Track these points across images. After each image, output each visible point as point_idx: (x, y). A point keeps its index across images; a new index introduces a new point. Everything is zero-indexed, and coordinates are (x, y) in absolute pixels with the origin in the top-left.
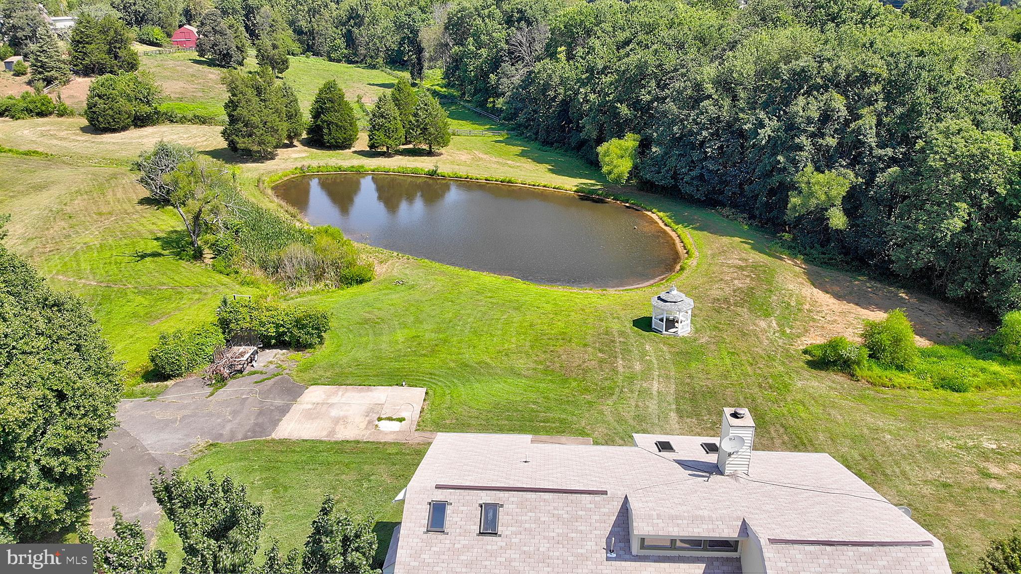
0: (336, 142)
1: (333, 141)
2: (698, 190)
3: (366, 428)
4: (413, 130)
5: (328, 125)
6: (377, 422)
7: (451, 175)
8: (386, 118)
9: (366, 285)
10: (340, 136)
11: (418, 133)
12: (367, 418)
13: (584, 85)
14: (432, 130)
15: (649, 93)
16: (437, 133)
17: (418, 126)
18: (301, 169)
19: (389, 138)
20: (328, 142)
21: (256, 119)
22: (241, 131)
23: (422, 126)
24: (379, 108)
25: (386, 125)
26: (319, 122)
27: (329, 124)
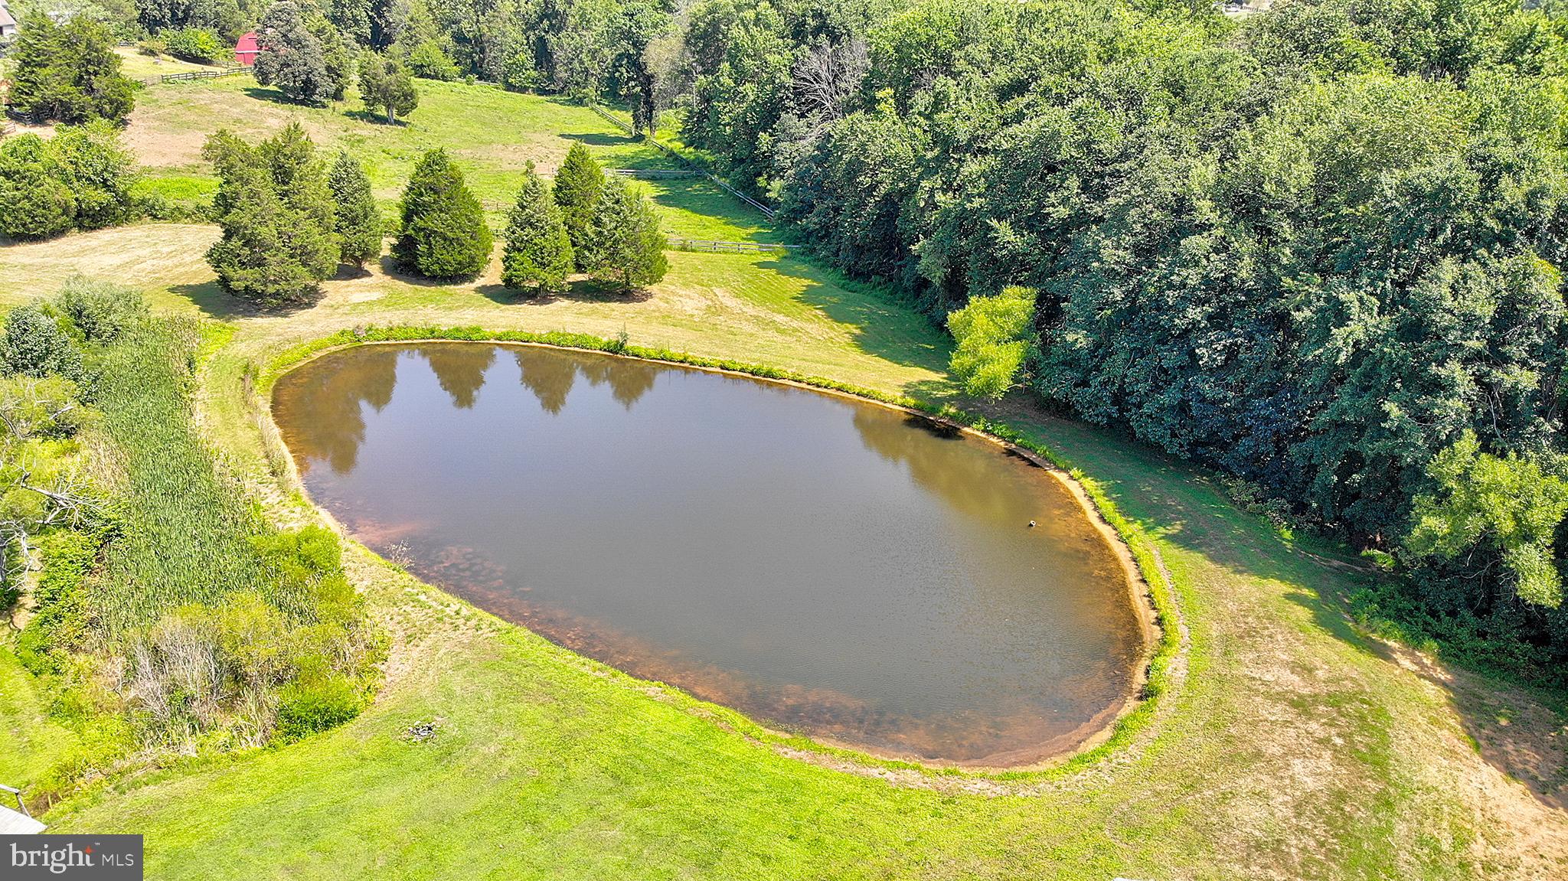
0: (442, 270)
1: (436, 267)
2: (1174, 435)
4: (591, 250)
5: (427, 236)
7: (654, 355)
8: (536, 228)
11: (599, 257)
13: (929, 172)
14: (628, 252)
15: (1064, 201)
16: (637, 258)
17: (600, 244)
19: (543, 265)
20: (427, 270)
21: (267, 232)
22: (239, 255)
23: (608, 244)
24: (523, 208)
25: (536, 241)
26: (410, 232)
27: (429, 234)
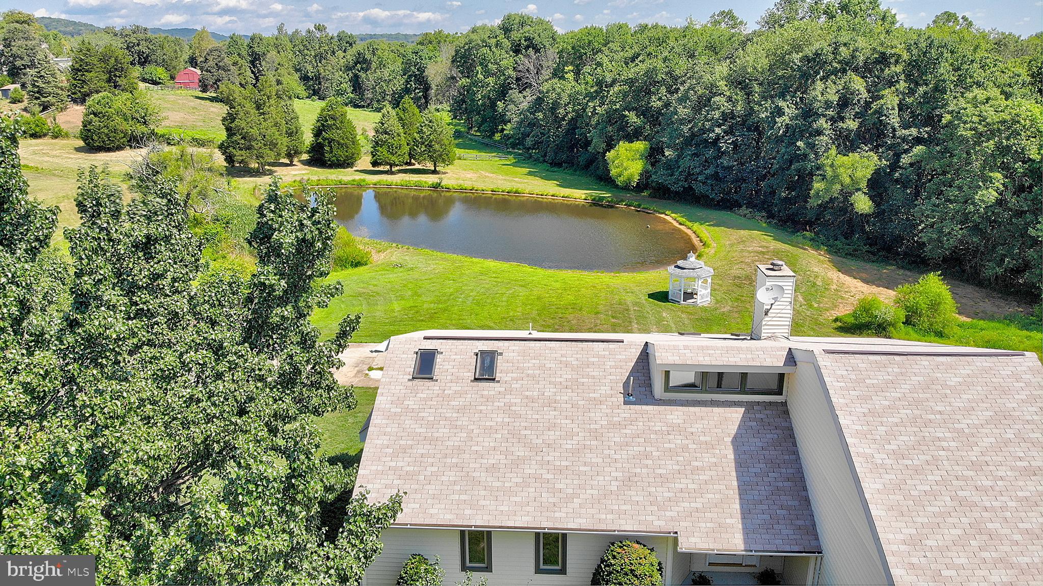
0: (337, 160)
1: (334, 158)
2: (712, 190)
3: (355, 376)
4: (417, 147)
5: (330, 143)
6: (367, 372)
7: (456, 187)
8: (389, 134)
9: (361, 269)
10: (341, 154)
11: (422, 149)
12: (357, 369)
13: (592, 98)
14: (437, 147)
15: (660, 99)
16: (441, 150)
17: (423, 143)
18: (300, 182)
19: (392, 154)
20: (329, 160)
21: (254, 132)
22: (239, 144)
23: (426, 143)
24: (383, 124)
25: (390, 141)
26: (320, 140)
27: (331, 141)
